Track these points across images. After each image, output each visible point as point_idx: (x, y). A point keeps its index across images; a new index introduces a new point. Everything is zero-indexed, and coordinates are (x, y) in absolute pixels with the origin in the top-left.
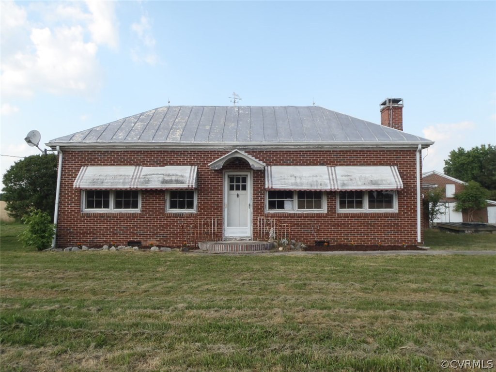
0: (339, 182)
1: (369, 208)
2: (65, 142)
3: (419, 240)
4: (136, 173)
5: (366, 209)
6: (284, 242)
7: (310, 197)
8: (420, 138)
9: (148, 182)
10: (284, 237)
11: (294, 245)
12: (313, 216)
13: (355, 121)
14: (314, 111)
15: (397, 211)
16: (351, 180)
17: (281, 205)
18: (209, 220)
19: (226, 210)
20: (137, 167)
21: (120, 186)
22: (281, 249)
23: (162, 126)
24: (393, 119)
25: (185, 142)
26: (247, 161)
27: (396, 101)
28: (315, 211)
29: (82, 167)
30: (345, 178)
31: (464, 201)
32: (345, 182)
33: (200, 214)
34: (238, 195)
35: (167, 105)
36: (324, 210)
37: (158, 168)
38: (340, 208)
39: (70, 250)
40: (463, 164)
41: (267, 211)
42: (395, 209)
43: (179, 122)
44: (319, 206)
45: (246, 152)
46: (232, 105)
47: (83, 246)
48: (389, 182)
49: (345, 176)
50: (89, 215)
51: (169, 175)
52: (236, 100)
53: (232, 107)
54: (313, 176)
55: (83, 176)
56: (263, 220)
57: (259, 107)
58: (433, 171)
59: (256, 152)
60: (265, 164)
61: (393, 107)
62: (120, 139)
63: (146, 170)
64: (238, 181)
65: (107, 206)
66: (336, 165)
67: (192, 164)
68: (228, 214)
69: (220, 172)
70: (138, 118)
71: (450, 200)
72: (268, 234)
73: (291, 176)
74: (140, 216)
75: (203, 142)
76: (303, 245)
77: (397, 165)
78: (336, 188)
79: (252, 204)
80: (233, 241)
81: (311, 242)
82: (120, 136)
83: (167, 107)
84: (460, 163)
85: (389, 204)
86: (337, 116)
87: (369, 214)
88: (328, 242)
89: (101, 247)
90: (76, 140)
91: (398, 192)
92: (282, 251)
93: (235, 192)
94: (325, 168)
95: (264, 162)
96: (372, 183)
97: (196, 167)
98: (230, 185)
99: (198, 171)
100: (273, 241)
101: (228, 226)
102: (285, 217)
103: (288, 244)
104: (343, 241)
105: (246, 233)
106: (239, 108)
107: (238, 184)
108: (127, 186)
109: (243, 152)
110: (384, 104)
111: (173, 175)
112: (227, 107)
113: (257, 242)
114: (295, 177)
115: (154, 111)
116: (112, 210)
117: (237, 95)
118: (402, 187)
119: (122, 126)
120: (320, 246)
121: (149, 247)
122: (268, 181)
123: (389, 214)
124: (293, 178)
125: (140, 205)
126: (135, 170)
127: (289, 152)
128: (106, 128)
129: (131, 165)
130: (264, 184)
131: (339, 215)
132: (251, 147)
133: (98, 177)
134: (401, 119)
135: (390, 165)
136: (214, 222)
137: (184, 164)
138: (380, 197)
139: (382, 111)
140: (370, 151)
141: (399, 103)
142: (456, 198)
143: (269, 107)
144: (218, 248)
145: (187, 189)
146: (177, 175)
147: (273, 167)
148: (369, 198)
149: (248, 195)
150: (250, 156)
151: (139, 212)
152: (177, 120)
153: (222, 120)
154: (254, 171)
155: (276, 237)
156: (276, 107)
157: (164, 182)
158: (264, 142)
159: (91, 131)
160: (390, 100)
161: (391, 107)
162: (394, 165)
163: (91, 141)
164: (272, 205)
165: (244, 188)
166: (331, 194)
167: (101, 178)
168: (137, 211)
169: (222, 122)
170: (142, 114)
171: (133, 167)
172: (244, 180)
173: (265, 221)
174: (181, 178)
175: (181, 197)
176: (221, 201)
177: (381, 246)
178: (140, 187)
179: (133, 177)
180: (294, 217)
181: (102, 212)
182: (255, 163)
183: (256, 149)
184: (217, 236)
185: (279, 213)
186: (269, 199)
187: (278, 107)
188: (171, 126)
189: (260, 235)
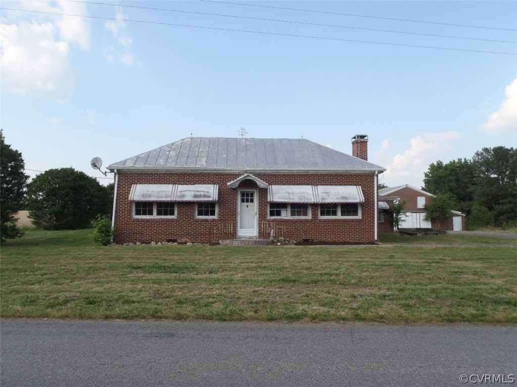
0: (320, 197)
1: (342, 215)
2: (121, 167)
3: (376, 239)
4: (174, 189)
5: (339, 216)
6: (281, 239)
7: (299, 208)
8: (377, 166)
9: (183, 196)
10: (281, 236)
11: (288, 241)
12: (301, 221)
13: (332, 151)
14: (303, 143)
15: (361, 218)
16: (328, 195)
17: (279, 214)
18: (227, 224)
19: (239, 216)
20: (174, 185)
21: (163, 199)
22: (279, 244)
23: (190, 155)
24: (360, 150)
25: (209, 167)
26: (255, 181)
27: (362, 137)
28: (303, 218)
29: (133, 185)
30: (324, 195)
31: (432, 212)
32: (324, 197)
33: (220, 220)
34: (247, 206)
35: (190, 136)
36: (309, 217)
37: (190, 186)
38: (321, 215)
39: (128, 245)
40: (441, 177)
41: (269, 217)
42: (359, 216)
43: (202, 151)
44: (306, 214)
45: (254, 175)
46: (240, 137)
47: (138, 243)
48: (354, 197)
49: (324, 193)
50: (138, 220)
51: (198, 191)
52: (243, 133)
53: (241, 139)
54: (302, 193)
55: (134, 192)
56: (266, 224)
57: (261, 139)
58: (406, 185)
59: (262, 175)
60: (267, 184)
61: (360, 141)
62: (162, 164)
63: (181, 188)
64: (247, 196)
65: (151, 213)
66: (318, 185)
67: (214, 184)
68: (241, 220)
69: (234, 190)
70: (171, 146)
71: (420, 211)
72: (269, 234)
73: (286, 193)
74: (177, 220)
75: (223, 168)
76: (294, 242)
77: (361, 185)
78: (318, 201)
79: (258, 212)
80: (244, 239)
81: (300, 239)
82: (161, 162)
83: (190, 138)
84: (438, 175)
85: (356, 213)
86: (320, 147)
87: (341, 219)
88: (312, 240)
89: (150, 243)
90: (129, 165)
91: (362, 204)
92: (280, 245)
93: (245, 204)
94: (310, 187)
95: (266, 182)
96: (343, 198)
97: (218, 186)
98: (242, 199)
99: (219, 188)
100: (273, 239)
101: (241, 228)
102: (282, 222)
103: (284, 241)
104: (323, 239)
105: (253, 233)
106: (246, 139)
107: (247, 198)
108: (169, 199)
109: (251, 175)
110: (354, 138)
111: (201, 191)
112: (236, 139)
113: (262, 239)
114: (289, 193)
115: (181, 141)
116: (155, 216)
117: (244, 130)
118: (364, 201)
119: (160, 154)
120: (306, 242)
121: (186, 243)
122: (270, 196)
123: (355, 220)
124: (288, 194)
125: (176, 213)
126: (173, 187)
127: (284, 176)
128: (149, 154)
129: (169, 183)
130: (267, 198)
131: (320, 221)
132: (258, 172)
133: (146, 193)
134: (367, 150)
135: (356, 185)
136: (231, 225)
137: (209, 184)
138: (349, 208)
139: (353, 143)
140: (342, 175)
141: (365, 138)
142: (426, 209)
143: (268, 139)
144: (235, 243)
145: (212, 201)
146: (204, 191)
147: (273, 186)
148: (341, 209)
149: (254, 206)
150: (257, 178)
151: (175, 218)
152: (200, 150)
153: (235, 149)
154: (259, 188)
155: (275, 236)
156: (274, 139)
157: (195, 196)
158: (267, 169)
159: (138, 157)
160: (358, 136)
161: (359, 142)
162: (359, 185)
163: (140, 166)
164: (272, 214)
165: (252, 201)
166: (314, 206)
167: (149, 193)
168: (174, 217)
169: (234, 152)
170: (172, 144)
171: (171, 185)
172: (252, 195)
173: (267, 224)
174: (207, 194)
175: (206, 207)
176: (236, 210)
177: (349, 242)
178: (178, 199)
179: (172, 192)
180: (288, 222)
181: (147, 218)
182: (261, 183)
183: (261, 173)
184: (233, 235)
185: (277, 219)
186: (270, 208)
187: (275, 139)
188: (197, 154)
189: (264, 234)
